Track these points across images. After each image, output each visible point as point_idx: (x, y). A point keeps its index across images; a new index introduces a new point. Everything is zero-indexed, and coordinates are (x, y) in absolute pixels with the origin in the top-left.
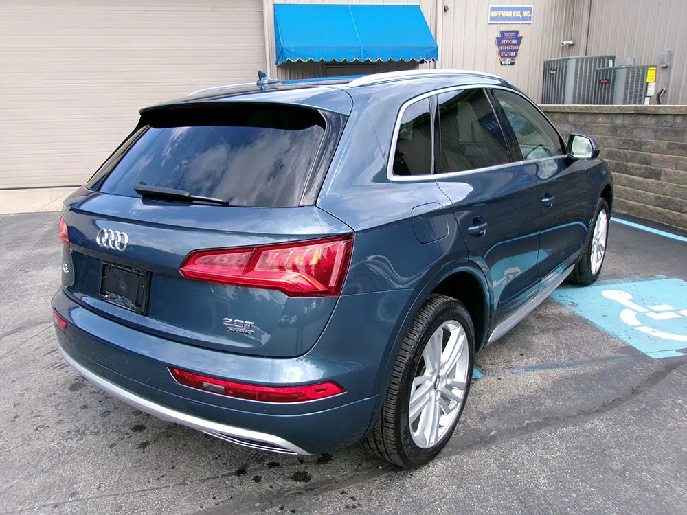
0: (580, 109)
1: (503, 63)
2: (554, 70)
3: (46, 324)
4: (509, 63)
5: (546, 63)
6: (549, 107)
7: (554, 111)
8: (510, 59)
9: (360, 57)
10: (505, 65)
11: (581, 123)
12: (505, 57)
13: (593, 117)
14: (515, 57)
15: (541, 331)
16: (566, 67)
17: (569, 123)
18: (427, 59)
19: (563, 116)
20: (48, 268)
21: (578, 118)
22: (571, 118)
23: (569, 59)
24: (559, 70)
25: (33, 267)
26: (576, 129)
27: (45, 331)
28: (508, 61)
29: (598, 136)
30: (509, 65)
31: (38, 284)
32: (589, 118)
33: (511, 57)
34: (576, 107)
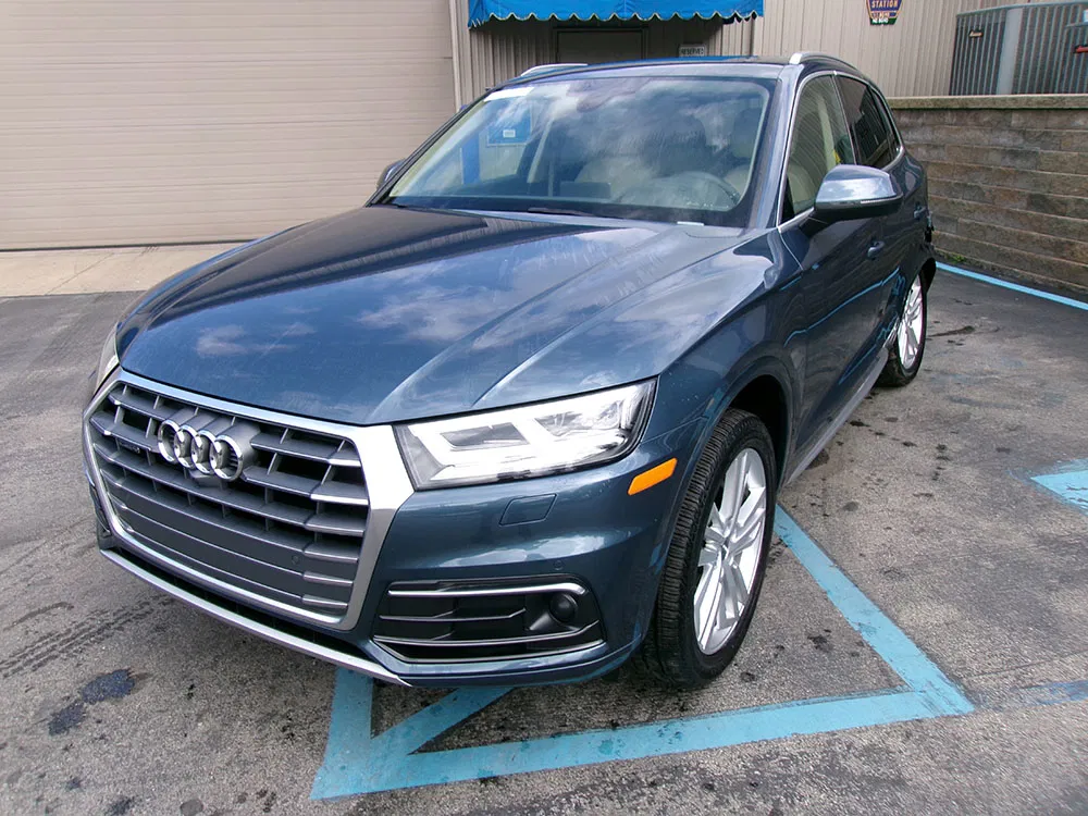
0: (1039, 103)
1: (875, 21)
2: (977, 31)
3: (28, 544)
4: (886, 20)
5: (959, 18)
6: (971, 100)
7: (980, 106)
8: (888, 14)
9: (621, 11)
10: (878, 24)
11: (1039, 129)
12: (877, 9)
13: (1064, 117)
14: (897, 9)
15: (1061, 581)
16: (1003, 24)
17: (1011, 129)
18: (743, 13)
19: (999, 115)
20: (52, 410)
21: (1031, 120)
22: (1016, 120)
23: (1009, 8)
24: (989, 30)
25: (24, 408)
26: (1026, 140)
27: (22, 563)
28: (884, 17)
29: (1076, 153)
30: (885, 24)
31: (29, 446)
32: (1055, 120)
33: (889, 9)
34: (1029, 99)
